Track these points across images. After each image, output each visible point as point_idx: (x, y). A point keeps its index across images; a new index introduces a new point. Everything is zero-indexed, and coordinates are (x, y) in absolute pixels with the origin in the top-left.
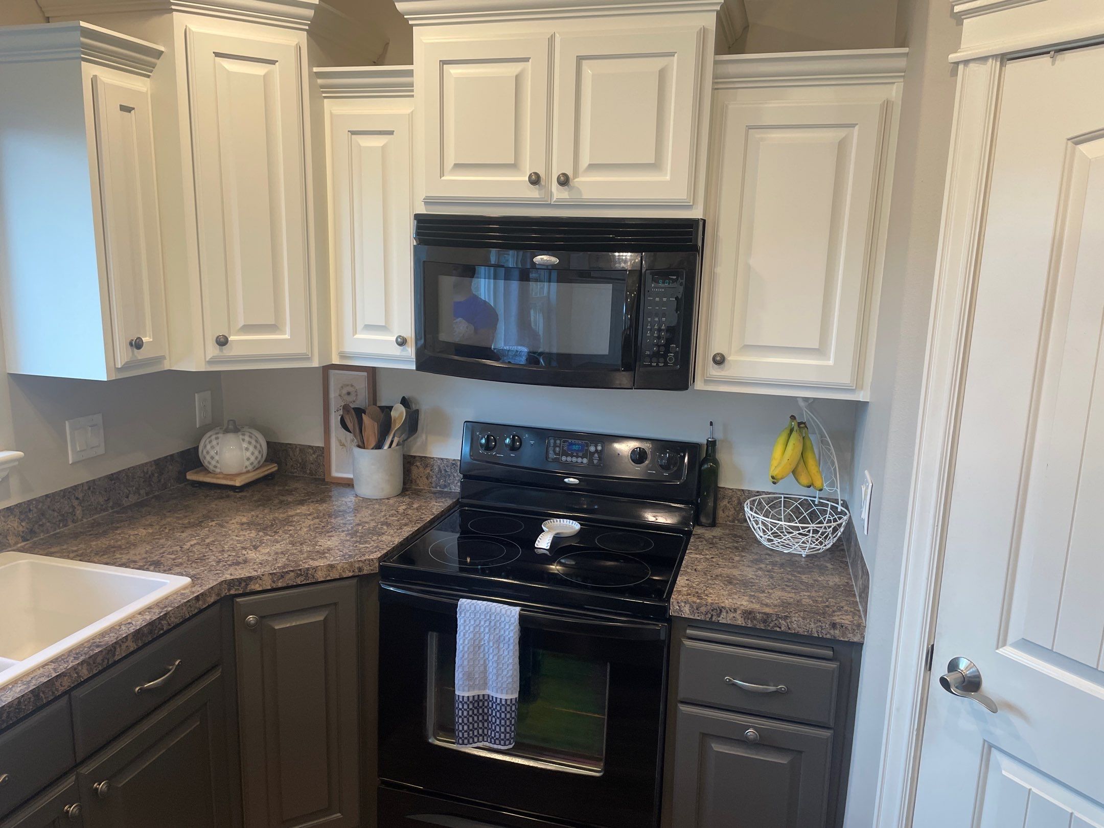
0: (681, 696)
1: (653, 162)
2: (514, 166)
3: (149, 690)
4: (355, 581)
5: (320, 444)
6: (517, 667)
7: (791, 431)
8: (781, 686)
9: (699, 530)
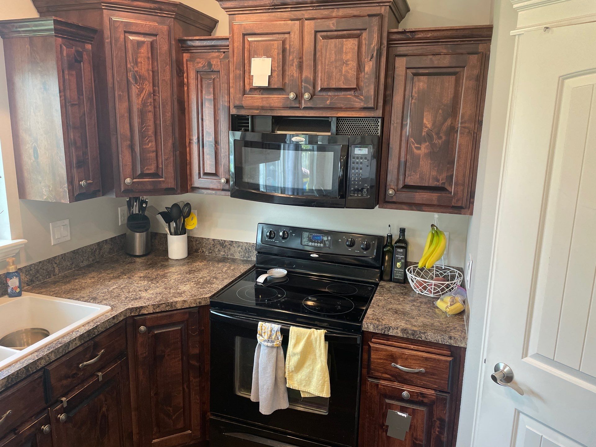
1: (355, 87)
2: (283, 89)
3: (87, 365)
4: (197, 309)
8: (422, 370)
9: (382, 283)
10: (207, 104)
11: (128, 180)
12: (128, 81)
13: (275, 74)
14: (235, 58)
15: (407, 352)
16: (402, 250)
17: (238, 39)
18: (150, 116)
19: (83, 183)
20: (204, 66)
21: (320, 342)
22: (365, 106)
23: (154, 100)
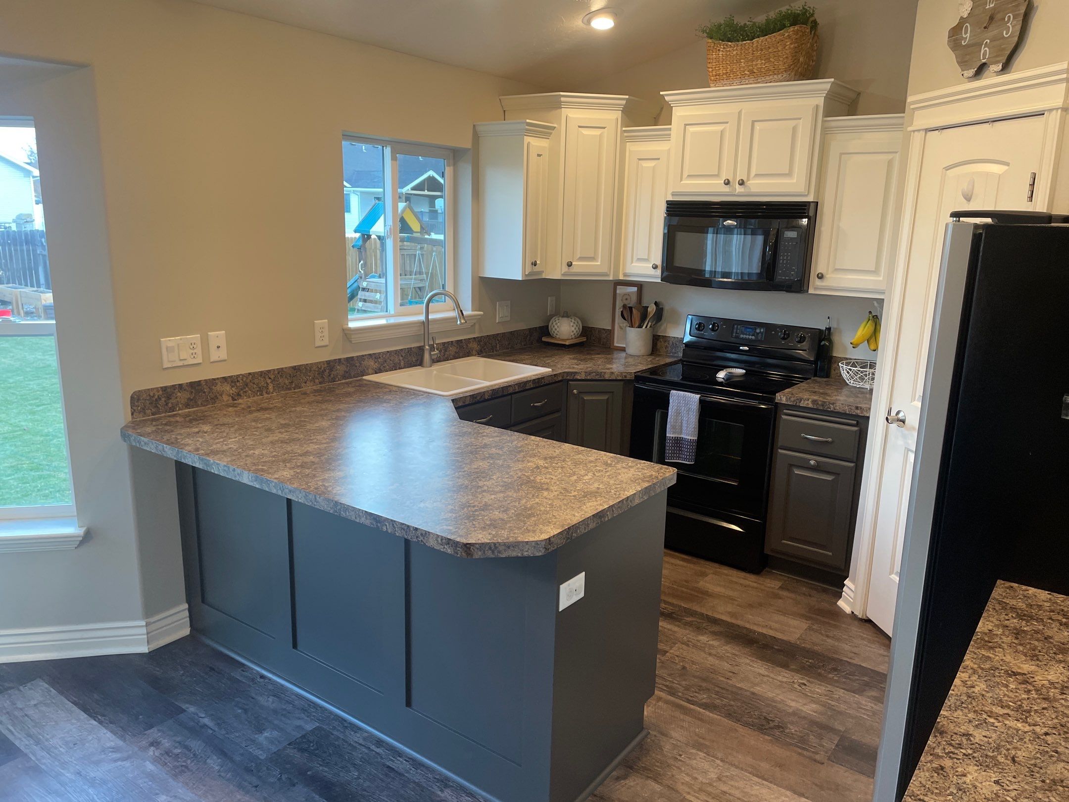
0: (780, 444)
1: (788, 172)
2: (717, 176)
3: (537, 406)
4: (622, 383)
5: (610, 328)
6: (697, 424)
7: (869, 320)
8: (830, 439)
9: (816, 378)
15: (816, 423)
23: (598, 188)
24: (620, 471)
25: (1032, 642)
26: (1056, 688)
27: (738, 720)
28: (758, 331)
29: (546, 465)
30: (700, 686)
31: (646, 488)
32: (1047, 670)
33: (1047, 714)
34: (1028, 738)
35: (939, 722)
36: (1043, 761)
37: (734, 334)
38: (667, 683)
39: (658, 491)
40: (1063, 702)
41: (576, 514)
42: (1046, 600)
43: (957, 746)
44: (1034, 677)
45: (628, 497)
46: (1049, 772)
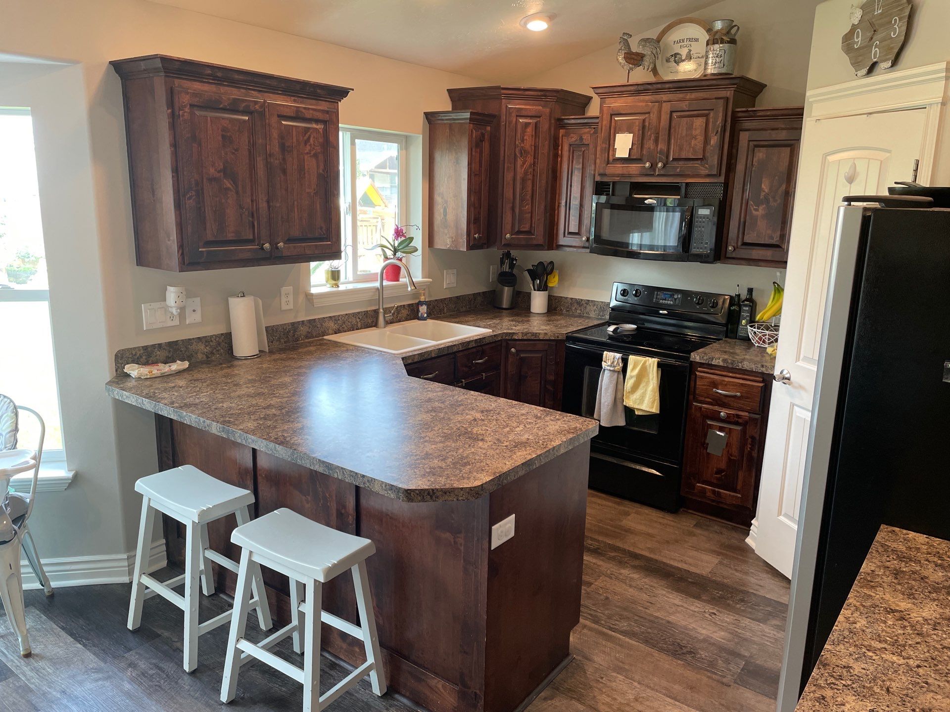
1: (701, 157)
2: (640, 160)
4: (555, 342)
8: (738, 394)
9: (726, 339)
10: (576, 172)
11: (508, 236)
12: (515, 154)
13: (635, 147)
14: (603, 134)
15: (726, 379)
16: (747, 308)
17: (606, 117)
18: (529, 183)
19: (476, 236)
20: (576, 140)
21: (653, 368)
22: (710, 173)
23: (534, 170)
24: (548, 424)
25: (910, 582)
26: (929, 624)
27: (654, 646)
28: (676, 297)
29: (483, 418)
30: (621, 615)
31: (571, 439)
32: (922, 608)
33: (920, 648)
34: (902, 670)
35: (823, 655)
36: (914, 692)
37: (655, 300)
38: (592, 612)
39: (582, 441)
40: (935, 637)
41: (507, 463)
42: (924, 543)
43: (838, 677)
44: (909, 614)
45: (554, 447)
46: (919, 702)
